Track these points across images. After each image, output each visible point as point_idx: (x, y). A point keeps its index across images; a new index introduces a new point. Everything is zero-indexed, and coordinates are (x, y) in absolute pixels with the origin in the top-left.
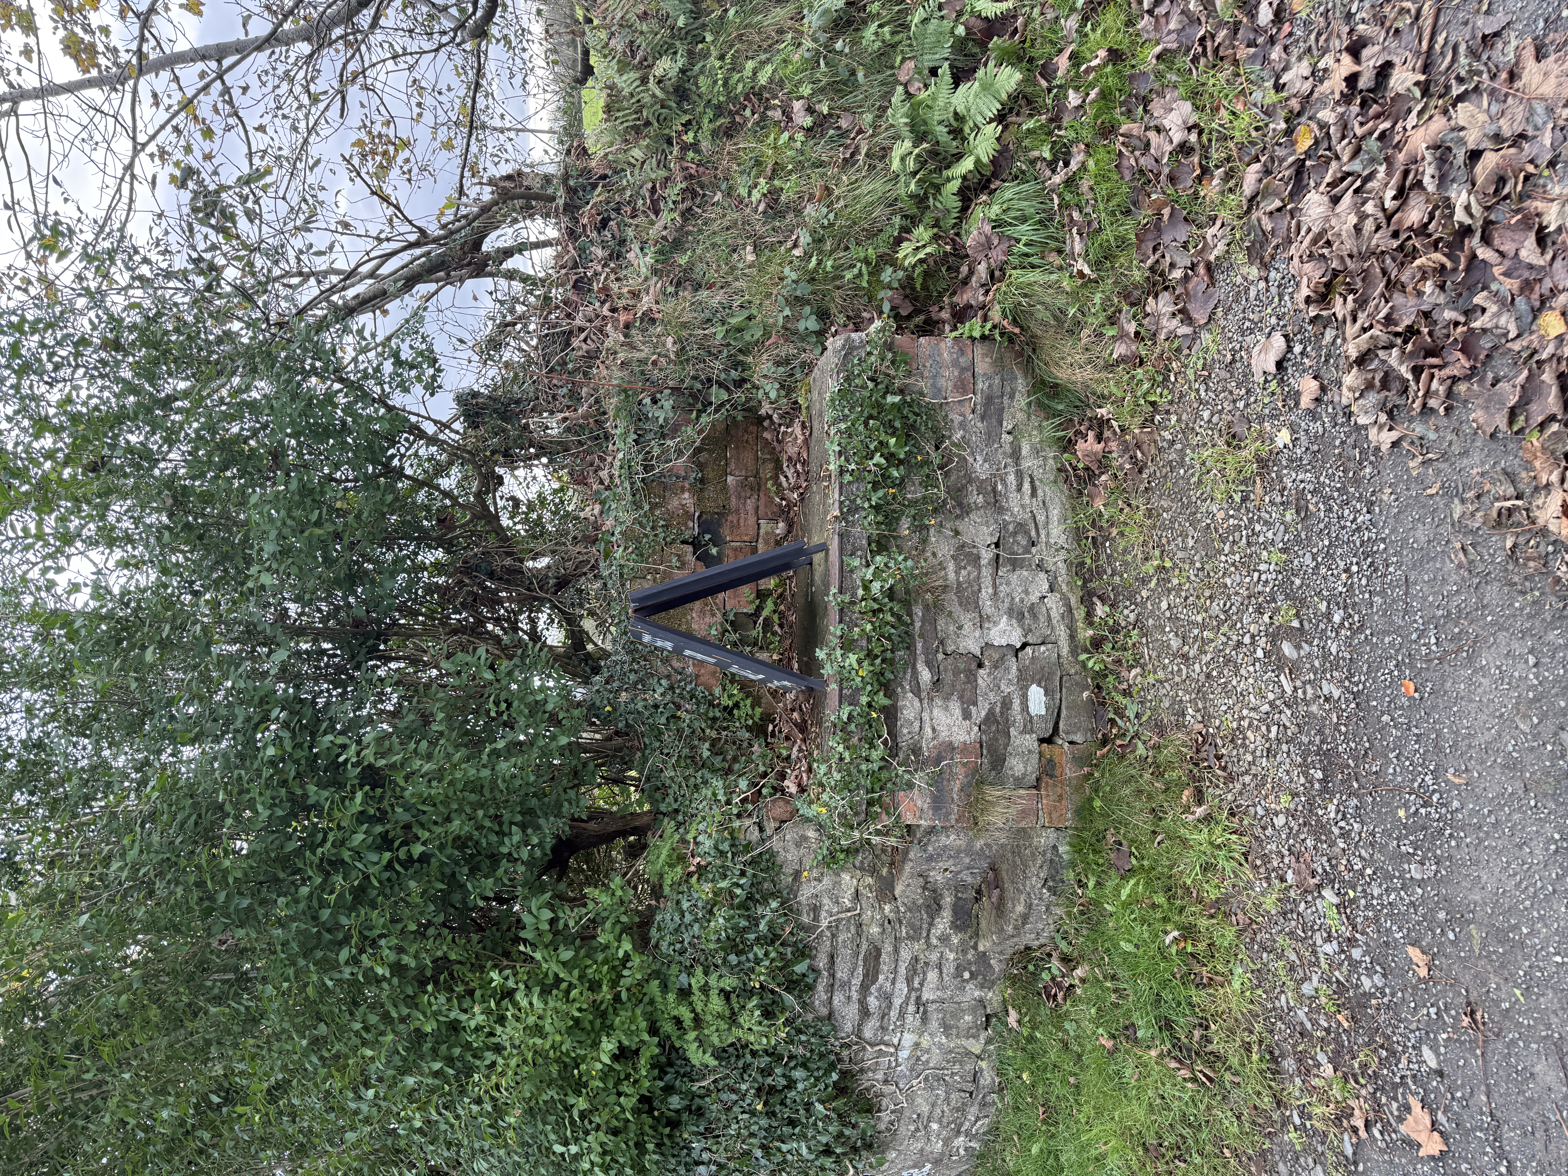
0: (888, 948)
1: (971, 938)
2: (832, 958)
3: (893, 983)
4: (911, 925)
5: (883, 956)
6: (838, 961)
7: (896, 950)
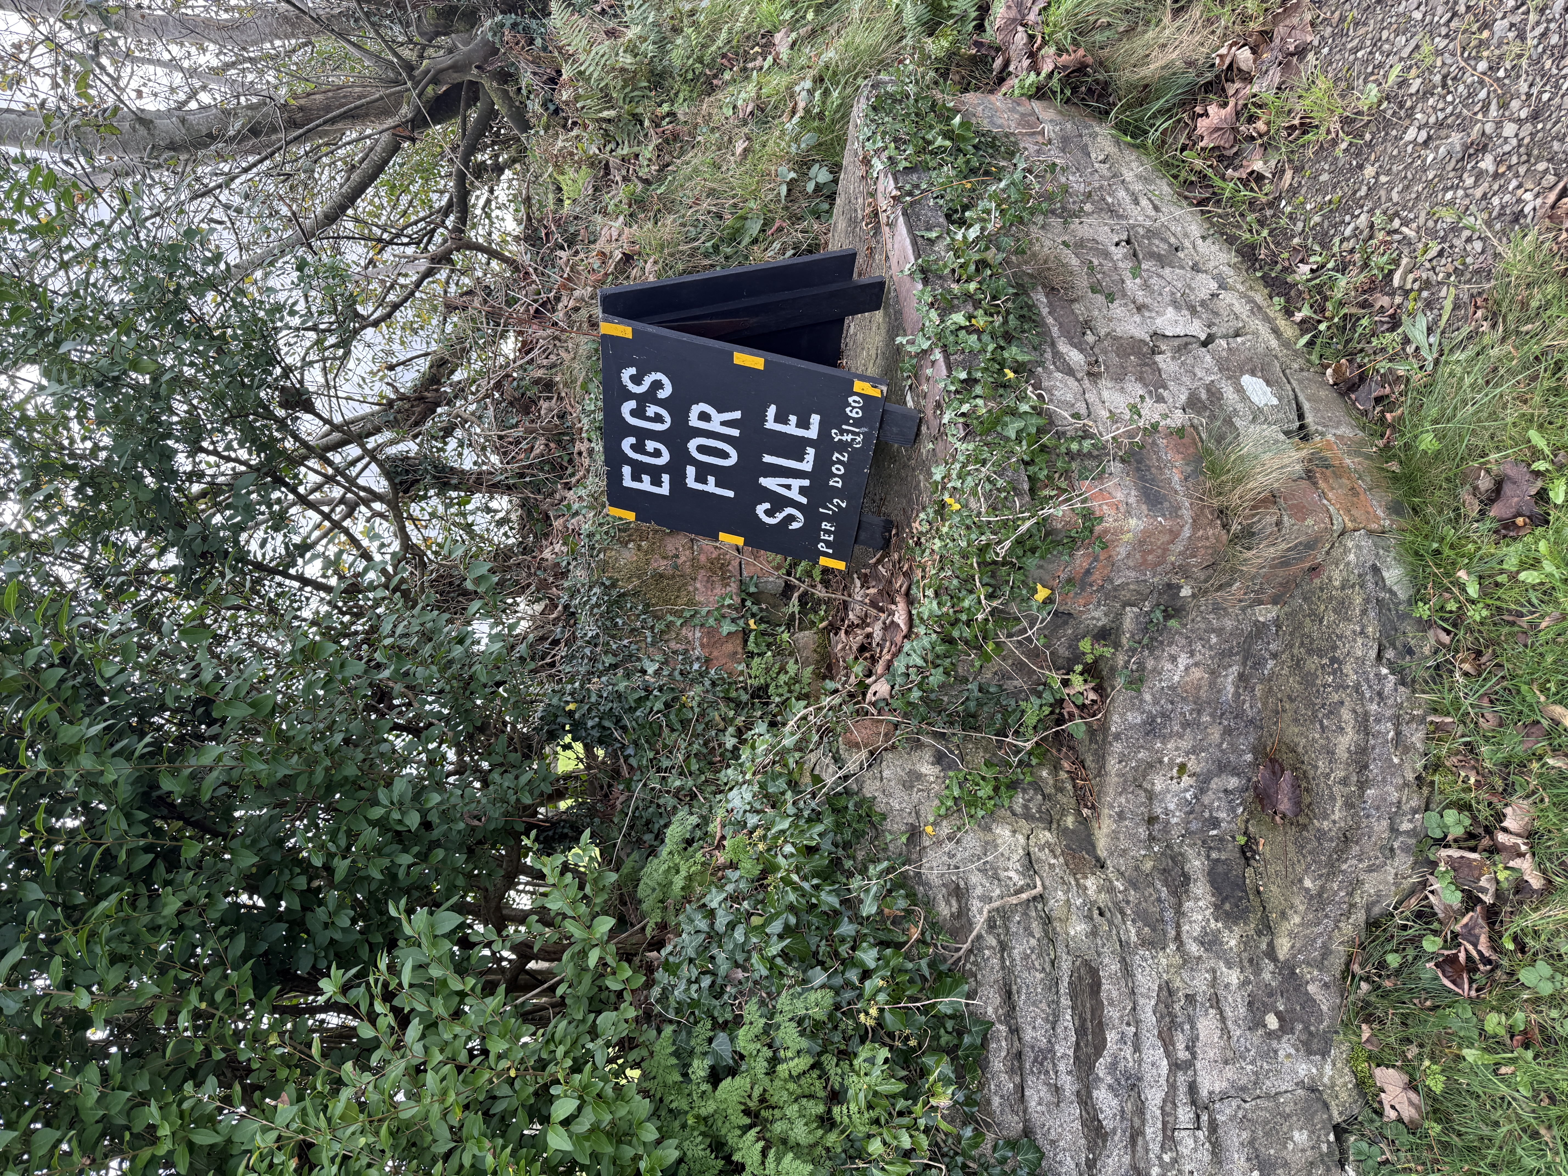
0: (1110, 966)
1: (1259, 933)
2: (1008, 995)
3: (1137, 1049)
4: (1142, 916)
5: (1106, 986)
6: (1021, 1000)
7: (1127, 971)
